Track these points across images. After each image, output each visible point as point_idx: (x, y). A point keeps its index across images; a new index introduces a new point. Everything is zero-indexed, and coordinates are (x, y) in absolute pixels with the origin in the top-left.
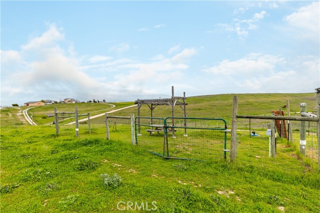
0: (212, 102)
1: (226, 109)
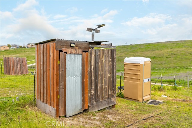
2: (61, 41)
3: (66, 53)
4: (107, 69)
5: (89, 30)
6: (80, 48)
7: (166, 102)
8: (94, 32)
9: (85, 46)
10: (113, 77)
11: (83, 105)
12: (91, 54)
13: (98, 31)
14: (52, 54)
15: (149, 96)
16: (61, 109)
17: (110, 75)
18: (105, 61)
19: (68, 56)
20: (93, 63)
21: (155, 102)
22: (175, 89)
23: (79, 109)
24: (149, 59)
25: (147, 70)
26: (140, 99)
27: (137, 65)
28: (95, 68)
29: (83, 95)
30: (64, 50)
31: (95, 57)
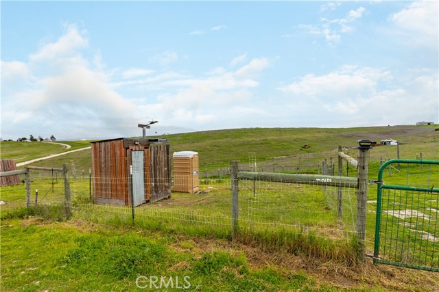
0: (217, 140)
1: (230, 151)
2: (127, 140)
3: (132, 150)
4: (163, 163)
5: (140, 126)
6: (142, 145)
7: (212, 191)
8: (145, 127)
9: (147, 143)
10: (168, 170)
11: (146, 197)
12: (151, 150)
13: (148, 127)
14: (118, 152)
15: (197, 188)
16: (129, 199)
17: (166, 169)
18: (162, 156)
19: (133, 153)
20: (152, 158)
21: (204, 193)
22: (220, 182)
23: (143, 199)
24: (197, 153)
25: (196, 164)
26: (190, 191)
27: (186, 159)
28: (154, 162)
29: (146, 186)
30: (131, 147)
31: (154, 153)
